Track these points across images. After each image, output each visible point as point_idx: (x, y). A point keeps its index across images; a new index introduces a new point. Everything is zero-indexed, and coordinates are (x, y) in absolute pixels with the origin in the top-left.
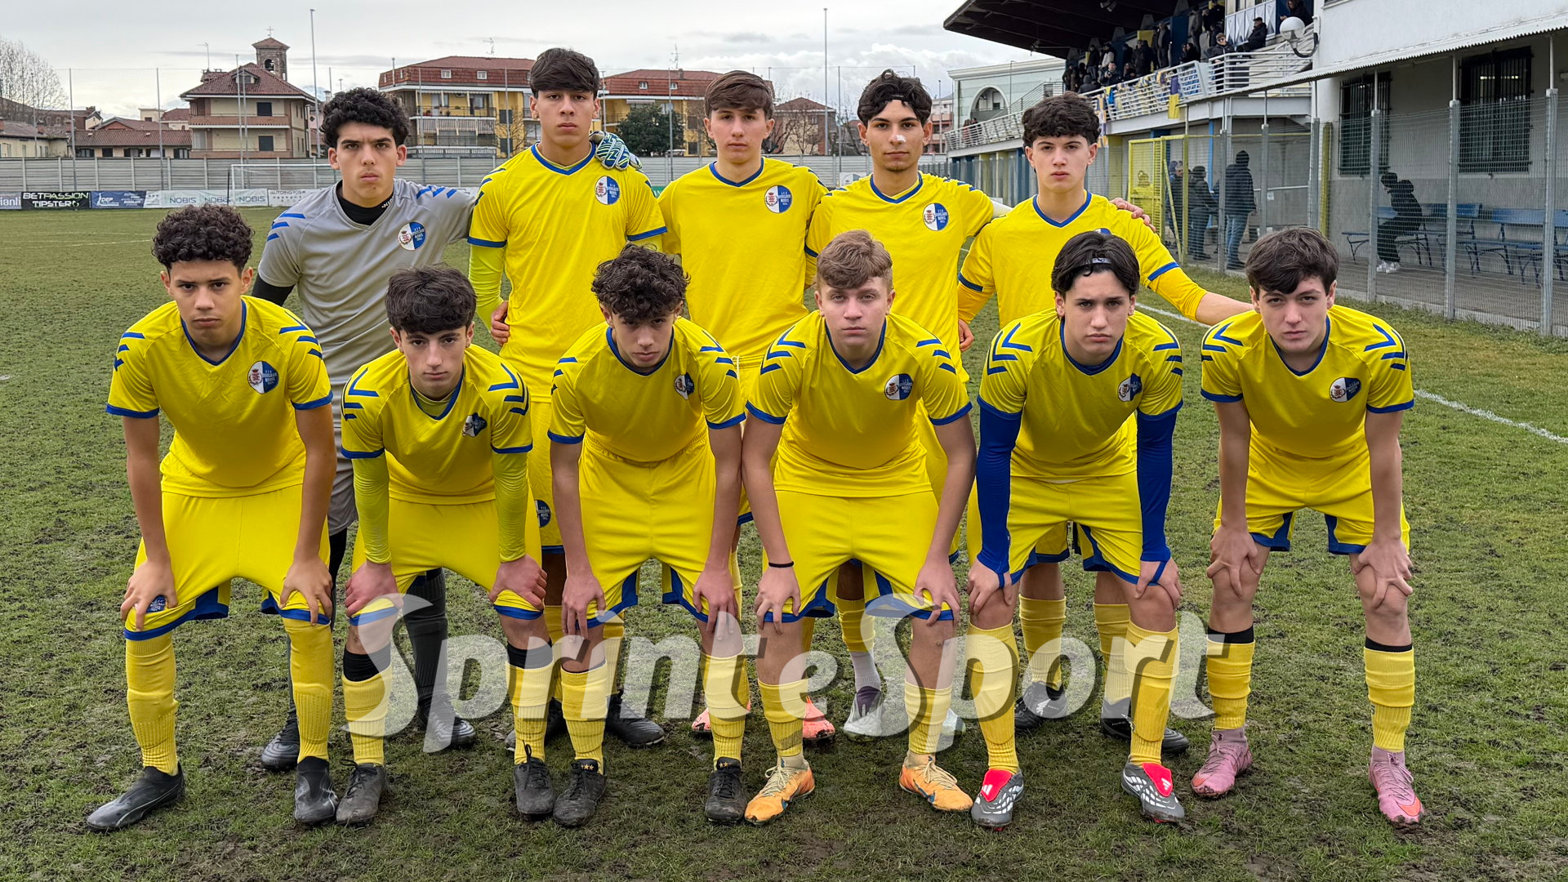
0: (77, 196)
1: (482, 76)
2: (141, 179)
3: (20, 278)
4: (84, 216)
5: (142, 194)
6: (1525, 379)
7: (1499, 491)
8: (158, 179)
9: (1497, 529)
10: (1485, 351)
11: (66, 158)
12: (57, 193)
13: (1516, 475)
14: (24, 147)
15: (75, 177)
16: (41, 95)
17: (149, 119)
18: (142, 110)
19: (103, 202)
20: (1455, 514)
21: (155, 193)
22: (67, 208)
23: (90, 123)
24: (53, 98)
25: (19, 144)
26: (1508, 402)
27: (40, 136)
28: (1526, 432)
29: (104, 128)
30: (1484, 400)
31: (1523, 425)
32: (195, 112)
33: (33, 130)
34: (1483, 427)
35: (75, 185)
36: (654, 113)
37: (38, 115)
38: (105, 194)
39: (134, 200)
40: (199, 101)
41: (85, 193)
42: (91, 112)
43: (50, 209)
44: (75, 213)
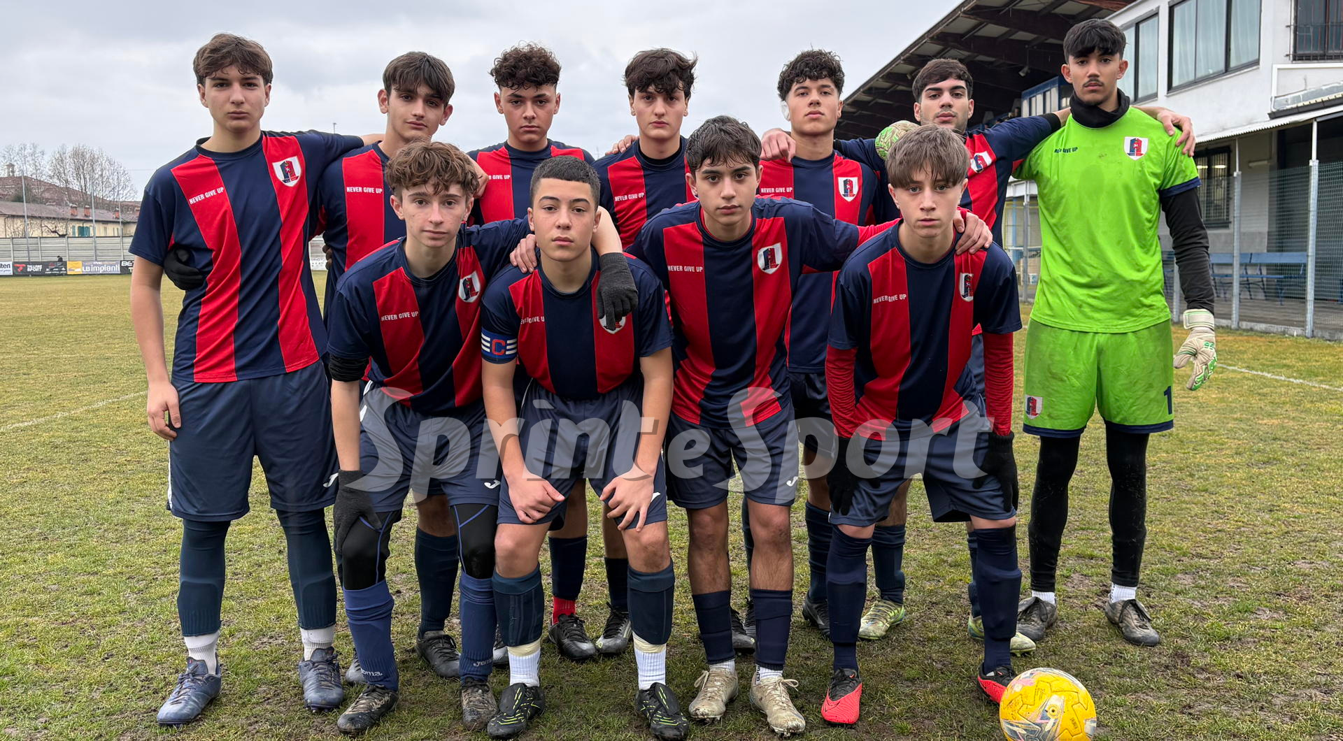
14: (105, 229)
16: (115, 191)
25: (102, 226)
33: (110, 216)
37: (116, 205)
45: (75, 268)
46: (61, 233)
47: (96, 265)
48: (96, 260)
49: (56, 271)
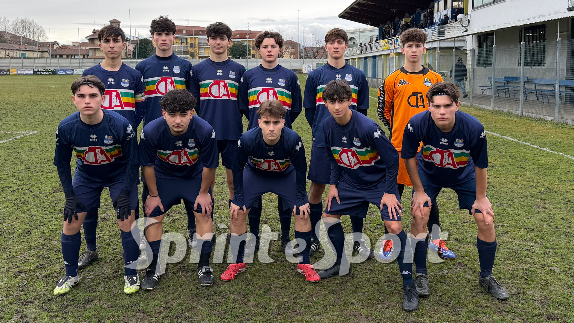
0: (51, 70)
1: (185, 32)
2: (73, 65)
3: (36, 98)
4: (53, 77)
5: (73, 70)
6: (555, 137)
7: (563, 178)
8: (78, 65)
9: (567, 192)
10: (537, 127)
11: (47, 58)
12: (45, 69)
13: (566, 172)
14: (34, 54)
15: (51, 64)
16: (39, 37)
17: (74, 45)
18: (72, 42)
19: (60, 72)
20: (550, 186)
21: (77, 70)
22: (48, 74)
23: (55, 46)
24: (43, 38)
25: (32, 53)
26: (552, 145)
27: (39, 50)
28: (563, 156)
29: (60, 48)
30: (545, 145)
31: (561, 154)
32: (90, 43)
33: (36, 48)
34: (548, 155)
35: (51, 66)
36: (241, 45)
37: (38, 43)
38: (61, 70)
39: (70, 72)
40: (91, 40)
41: (54, 69)
42: (56, 43)
43: (43, 74)
44: (51, 76)
45: (14, 72)
46: (11, 56)
47: (23, 71)
48: (23, 69)
49: (5, 73)
